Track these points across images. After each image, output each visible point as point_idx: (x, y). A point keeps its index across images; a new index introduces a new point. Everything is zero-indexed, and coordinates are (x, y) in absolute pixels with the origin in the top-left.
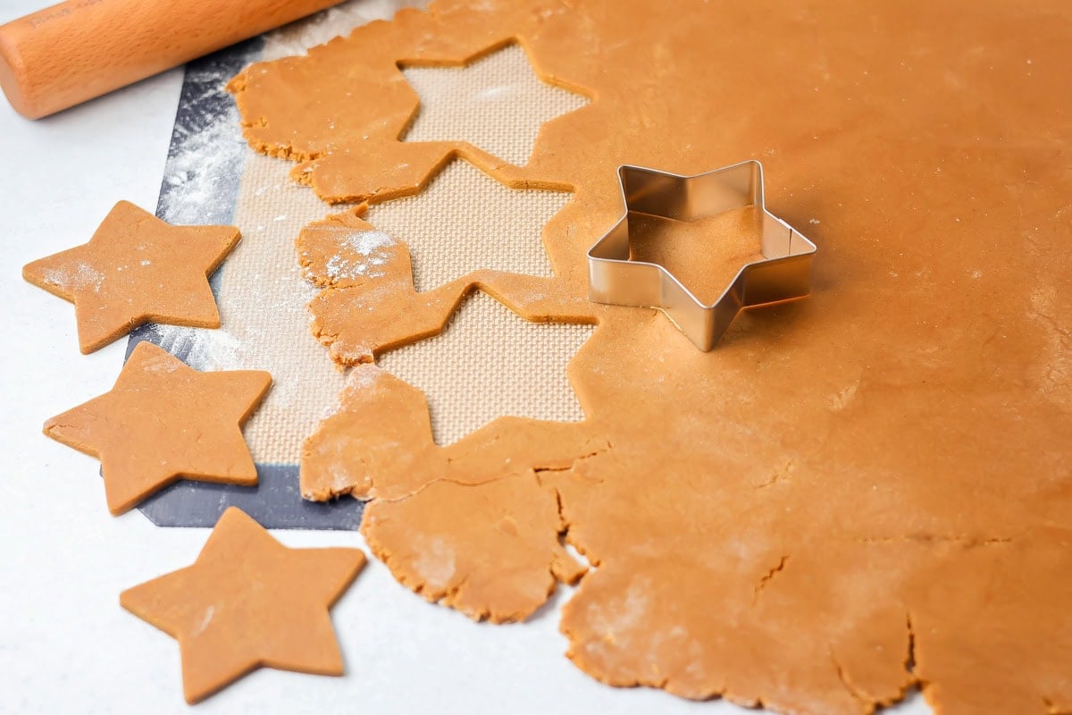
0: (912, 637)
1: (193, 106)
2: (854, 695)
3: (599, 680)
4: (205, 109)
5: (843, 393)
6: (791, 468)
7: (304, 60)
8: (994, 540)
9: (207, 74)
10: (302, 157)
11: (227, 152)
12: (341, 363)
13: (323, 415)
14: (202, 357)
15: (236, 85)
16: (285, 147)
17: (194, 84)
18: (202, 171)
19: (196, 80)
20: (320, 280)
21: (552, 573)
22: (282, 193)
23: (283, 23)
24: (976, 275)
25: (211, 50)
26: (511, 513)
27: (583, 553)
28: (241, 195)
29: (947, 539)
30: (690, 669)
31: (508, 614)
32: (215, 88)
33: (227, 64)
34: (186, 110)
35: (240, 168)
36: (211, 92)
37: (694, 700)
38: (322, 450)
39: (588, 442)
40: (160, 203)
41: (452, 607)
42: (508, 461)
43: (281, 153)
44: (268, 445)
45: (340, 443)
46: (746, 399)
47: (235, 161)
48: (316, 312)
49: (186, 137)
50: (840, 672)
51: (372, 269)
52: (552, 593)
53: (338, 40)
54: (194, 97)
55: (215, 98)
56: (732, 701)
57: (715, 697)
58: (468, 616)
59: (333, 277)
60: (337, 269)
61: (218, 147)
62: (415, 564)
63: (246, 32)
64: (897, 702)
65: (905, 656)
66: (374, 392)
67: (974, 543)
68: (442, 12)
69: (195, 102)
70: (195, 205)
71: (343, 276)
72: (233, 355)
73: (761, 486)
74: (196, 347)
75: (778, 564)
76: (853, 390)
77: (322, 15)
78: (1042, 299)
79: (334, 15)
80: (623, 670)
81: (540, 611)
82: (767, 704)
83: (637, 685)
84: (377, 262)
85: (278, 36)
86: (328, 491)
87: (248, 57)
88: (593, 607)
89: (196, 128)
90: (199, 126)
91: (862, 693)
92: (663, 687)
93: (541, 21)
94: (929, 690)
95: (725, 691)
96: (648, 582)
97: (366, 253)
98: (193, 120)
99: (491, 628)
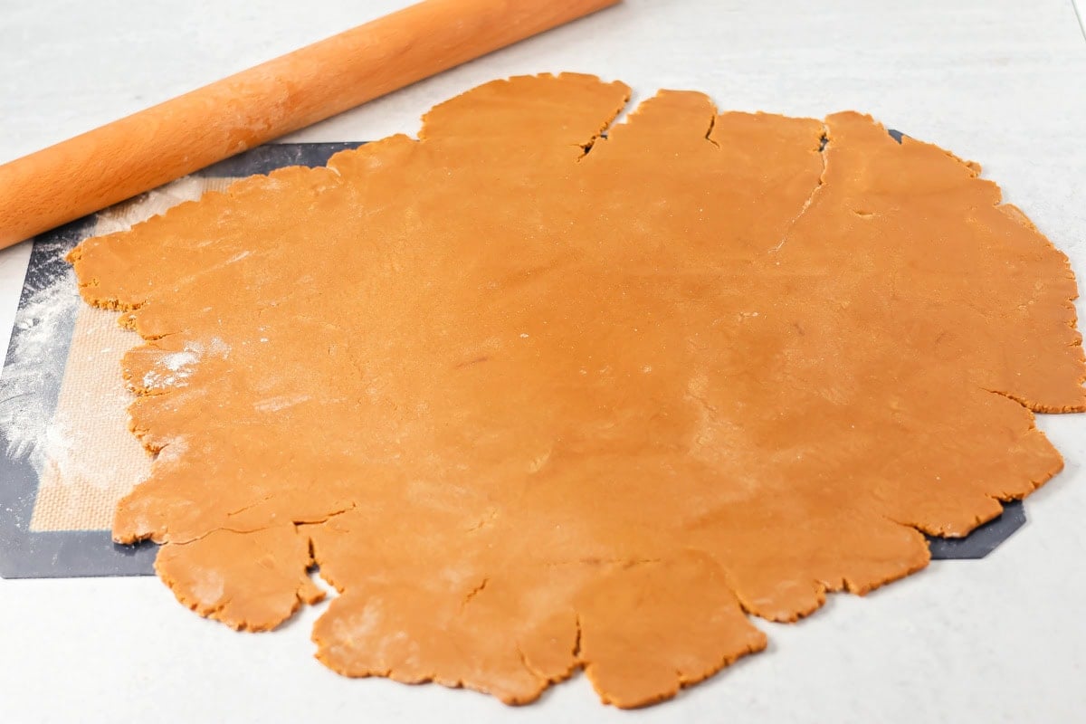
0: (579, 632)
1: (39, 270)
2: (532, 674)
3: (339, 673)
4: (48, 271)
5: (539, 461)
6: (495, 516)
7: (129, 235)
8: (648, 561)
9: (51, 245)
10: (127, 308)
11: (65, 303)
12: (150, 450)
13: (137, 482)
14: (42, 455)
15: (73, 255)
16: (113, 300)
17: (40, 253)
18: (45, 318)
19: (42, 250)
20: (137, 389)
21: (297, 595)
22: (108, 331)
23: (113, 203)
24: (647, 370)
25: (55, 227)
26: (272, 552)
27: (331, 584)
28: (76, 334)
29: (611, 561)
30: (409, 661)
31: (260, 624)
32: (57, 256)
33: (67, 237)
34: (34, 272)
35: (75, 314)
36: (54, 259)
37: (411, 684)
38: (132, 507)
39: (337, 503)
40: (11, 343)
41: (218, 620)
42: (274, 515)
43: (110, 305)
44: (91, 517)
45: (146, 502)
46: (463, 467)
47: (71, 309)
48: (132, 413)
49: (33, 293)
50: (523, 659)
51: (179, 381)
52: (296, 611)
53: (156, 218)
54: (40, 263)
55: (57, 263)
56: (440, 683)
57: (427, 681)
58: (230, 626)
59: (148, 387)
60: (151, 381)
61: (58, 299)
62: (193, 589)
63: (81, 211)
64: (565, 679)
65: (573, 645)
66: (177, 465)
67: (632, 564)
68: (239, 193)
69: (41, 267)
70: (39, 343)
71: (156, 386)
72: (66, 452)
73: (472, 530)
74: (37, 448)
75: (481, 584)
76: (546, 457)
77: (144, 197)
78: (697, 385)
79: (153, 196)
80: (358, 664)
81: (284, 623)
82: (466, 683)
83: (368, 675)
84: (183, 375)
85: (108, 214)
86: (132, 535)
87: (84, 231)
88: (337, 621)
89: (42, 286)
90: (43, 284)
91: (539, 673)
92: (387, 676)
93: (317, 194)
94: (589, 670)
95: (435, 676)
96: (379, 602)
97: (175, 368)
98: (40, 281)
99: (247, 636)
